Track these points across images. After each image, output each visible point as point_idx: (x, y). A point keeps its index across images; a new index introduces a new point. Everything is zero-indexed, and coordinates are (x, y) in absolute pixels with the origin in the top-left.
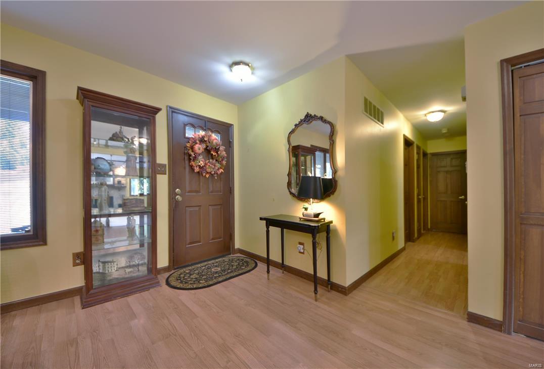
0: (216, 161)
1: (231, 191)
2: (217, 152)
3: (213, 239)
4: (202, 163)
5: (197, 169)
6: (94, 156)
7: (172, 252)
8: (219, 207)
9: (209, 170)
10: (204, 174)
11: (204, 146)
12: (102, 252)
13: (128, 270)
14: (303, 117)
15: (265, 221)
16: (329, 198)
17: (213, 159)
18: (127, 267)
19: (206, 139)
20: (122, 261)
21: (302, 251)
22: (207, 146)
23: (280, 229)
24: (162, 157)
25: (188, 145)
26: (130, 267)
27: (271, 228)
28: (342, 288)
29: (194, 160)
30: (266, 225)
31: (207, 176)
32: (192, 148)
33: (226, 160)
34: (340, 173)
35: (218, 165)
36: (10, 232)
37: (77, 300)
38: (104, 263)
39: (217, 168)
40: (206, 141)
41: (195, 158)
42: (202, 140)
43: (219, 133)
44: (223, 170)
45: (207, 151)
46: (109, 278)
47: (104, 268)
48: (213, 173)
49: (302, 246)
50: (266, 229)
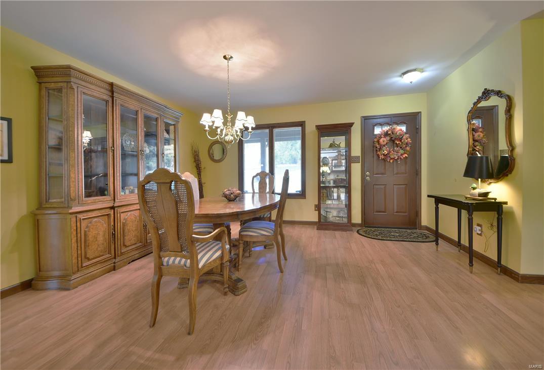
0: (401, 148)
1: (417, 173)
2: (401, 141)
3: (397, 212)
4: (386, 152)
5: (382, 157)
6: (322, 156)
7: (363, 215)
8: (404, 186)
9: (392, 157)
10: (388, 160)
11: (388, 138)
12: (326, 206)
13: (337, 219)
14: (480, 95)
15: (434, 199)
16: (506, 178)
17: (397, 147)
18: (337, 217)
19: (389, 133)
20: (335, 213)
21: (480, 232)
22: (392, 138)
23: (457, 209)
24: (356, 151)
25: (376, 140)
26: (338, 217)
27: (440, 205)
28: (515, 274)
29: (379, 151)
30: (435, 202)
31: (391, 161)
32: (378, 141)
33: (410, 146)
34: (518, 150)
35: (402, 151)
36: (295, 192)
37: (316, 227)
38: (327, 212)
39: (400, 154)
40: (390, 134)
41: (380, 149)
42: (386, 134)
43: (405, 123)
44: (407, 155)
45: (392, 141)
46: (329, 220)
47: (326, 214)
48: (396, 158)
49: (480, 228)
50: (435, 206)
